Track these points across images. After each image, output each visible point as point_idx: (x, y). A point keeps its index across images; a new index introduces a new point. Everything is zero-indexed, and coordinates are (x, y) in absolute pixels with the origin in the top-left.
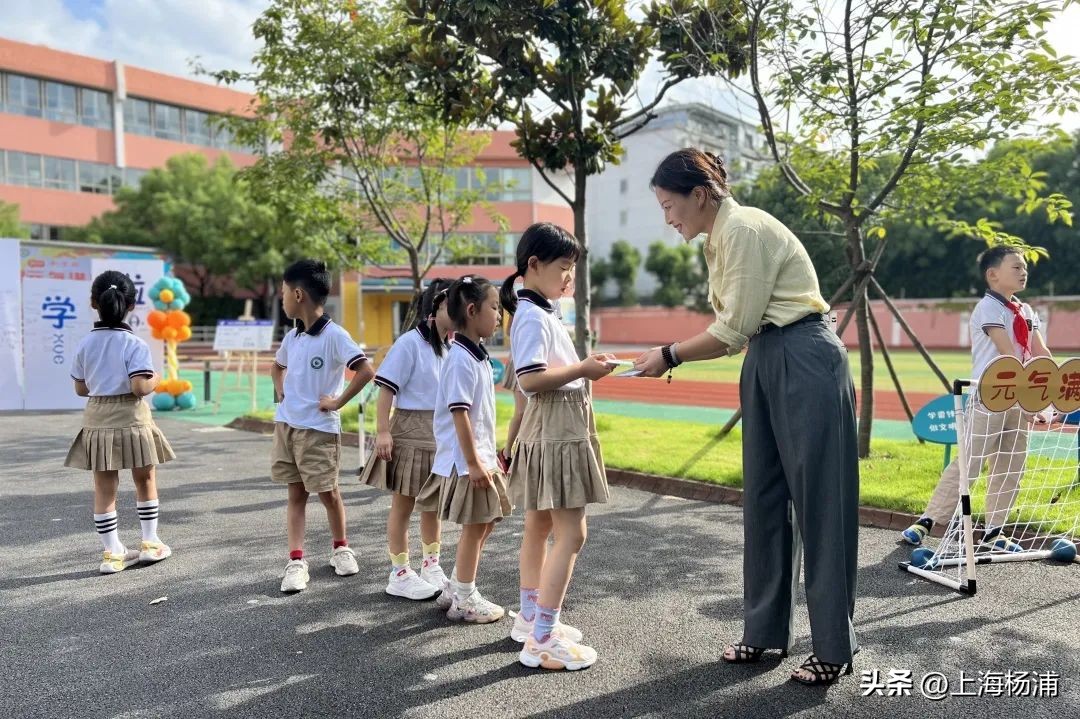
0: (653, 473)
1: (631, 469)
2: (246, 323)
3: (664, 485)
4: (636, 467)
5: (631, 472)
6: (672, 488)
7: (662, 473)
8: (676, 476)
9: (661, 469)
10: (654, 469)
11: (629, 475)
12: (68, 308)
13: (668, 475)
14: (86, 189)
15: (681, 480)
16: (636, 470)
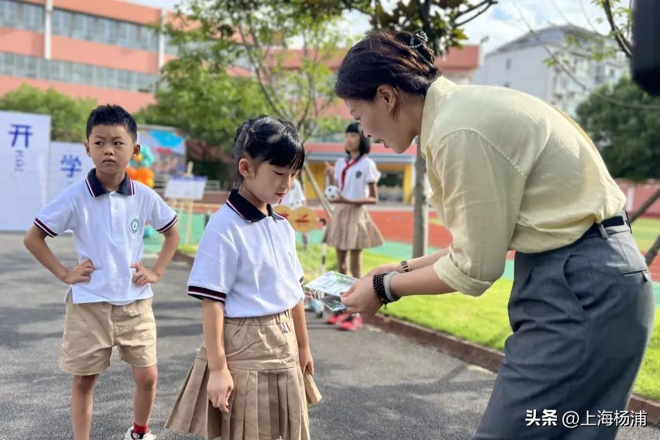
0: (465, 339)
1: (444, 331)
2: (187, 179)
3: (474, 353)
4: (449, 330)
5: (443, 335)
6: (481, 357)
7: (473, 341)
8: (487, 345)
9: (474, 336)
10: (467, 334)
11: (441, 337)
12: (77, 164)
13: (479, 343)
14: (141, 90)
15: (491, 350)
16: (450, 334)
